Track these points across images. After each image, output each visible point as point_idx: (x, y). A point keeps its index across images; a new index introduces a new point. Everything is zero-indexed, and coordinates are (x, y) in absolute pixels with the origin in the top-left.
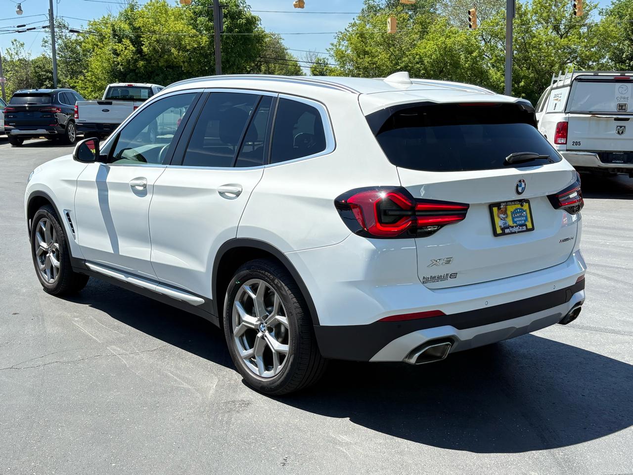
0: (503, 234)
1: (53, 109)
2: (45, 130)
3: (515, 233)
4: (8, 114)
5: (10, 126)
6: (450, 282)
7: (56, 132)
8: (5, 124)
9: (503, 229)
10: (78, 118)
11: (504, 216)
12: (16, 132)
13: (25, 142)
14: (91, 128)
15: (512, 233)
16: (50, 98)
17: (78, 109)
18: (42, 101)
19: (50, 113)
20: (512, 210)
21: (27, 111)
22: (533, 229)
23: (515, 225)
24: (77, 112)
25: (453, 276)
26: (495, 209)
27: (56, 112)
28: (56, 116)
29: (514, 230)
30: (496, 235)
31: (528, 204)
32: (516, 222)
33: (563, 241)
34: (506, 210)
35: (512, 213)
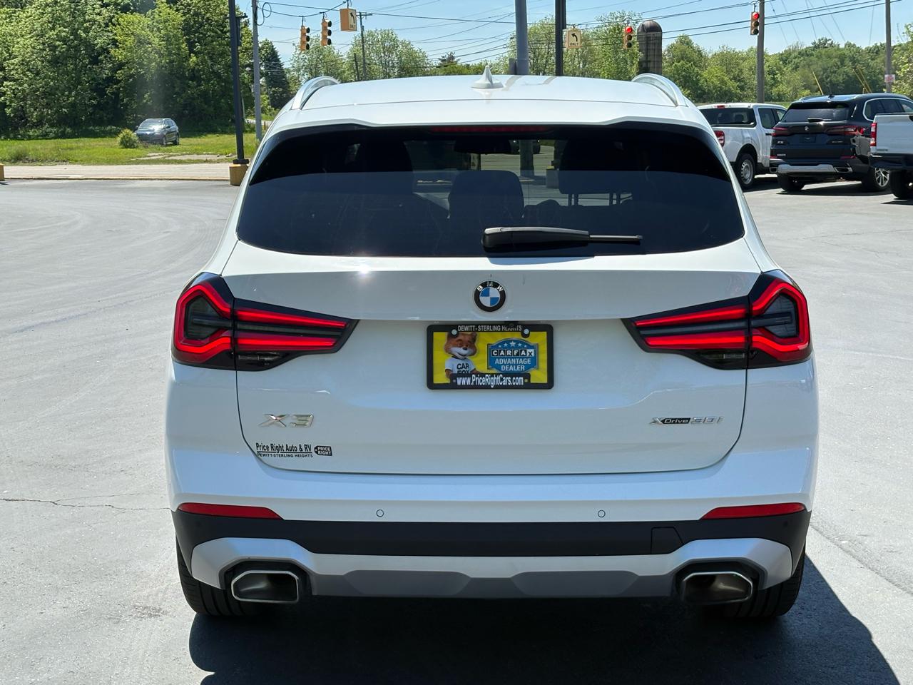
0: (452, 386)
1: (850, 130)
2: (831, 166)
3: (487, 387)
4: (777, 138)
5: (778, 158)
6: (316, 462)
7: (850, 169)
8: (772, 155)
9: (453, 376)
10: (875, 145)
11: (464, 352)
12: (785, 168)
13: (806, 187)
14: (897, 163)
15: (475, 387)
16: (848, 111)
17: (876, 129)
18: (832, 115)
19: (843, 137)
20: (494, 342)
21: (807, 133)
22: (549, 385)
23: (494, 371)
24: (874, 135)
25: (325, 451)
26: (440, 338)
27: (854, 135)
28: (854, 141)
29: (485, 381)
30: (431, 385)
31: (545, 333)
32: (498, 367)
33: (663, 421)
34: (474, 339)
35: (491, 348)
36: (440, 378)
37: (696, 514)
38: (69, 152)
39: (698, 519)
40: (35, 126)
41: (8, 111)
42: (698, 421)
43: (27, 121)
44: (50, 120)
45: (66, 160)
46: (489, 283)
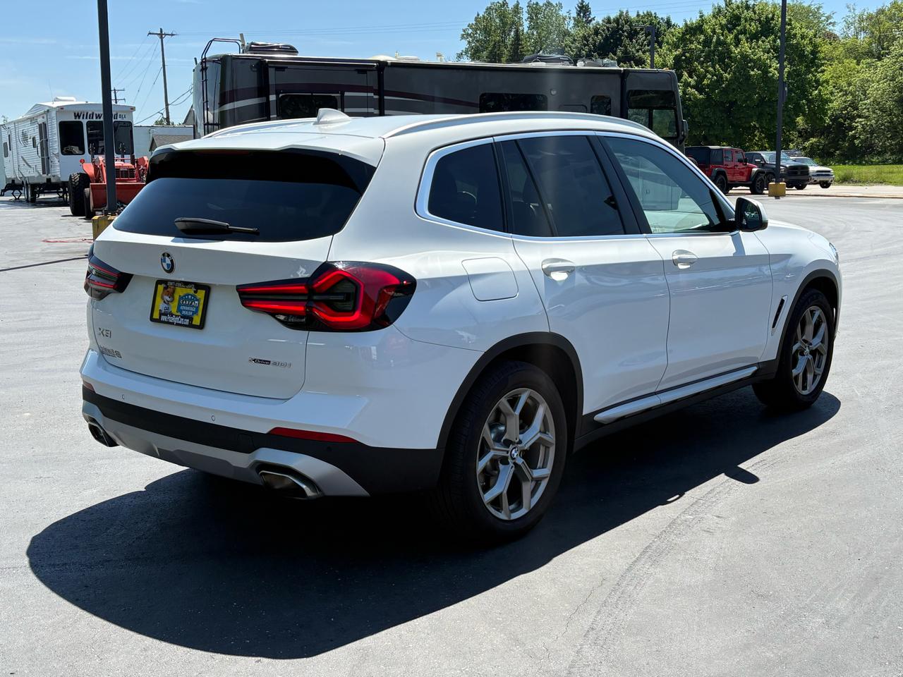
0: (159, 321)
9: (161, 314)
11: (169, 299)
15: (168, 323)
20: (182, 295)
22: (201, 326)
25: (118, 354)
29: (173, 319)
30: (152, 319)
31: (204, 291)
32: (181, 311)
33: (254, 360)
34: (174, 292)
35: (181, 298)
36: (156, 316)
37: (264, 429)
38: (891, 175)
39: (265, 432)
40: (879, 154)
41: (857, 142)
42: (275, 364)
43: (873, 150)
44: (892, 149)
45: (882, 182)
46: (166, 254)
